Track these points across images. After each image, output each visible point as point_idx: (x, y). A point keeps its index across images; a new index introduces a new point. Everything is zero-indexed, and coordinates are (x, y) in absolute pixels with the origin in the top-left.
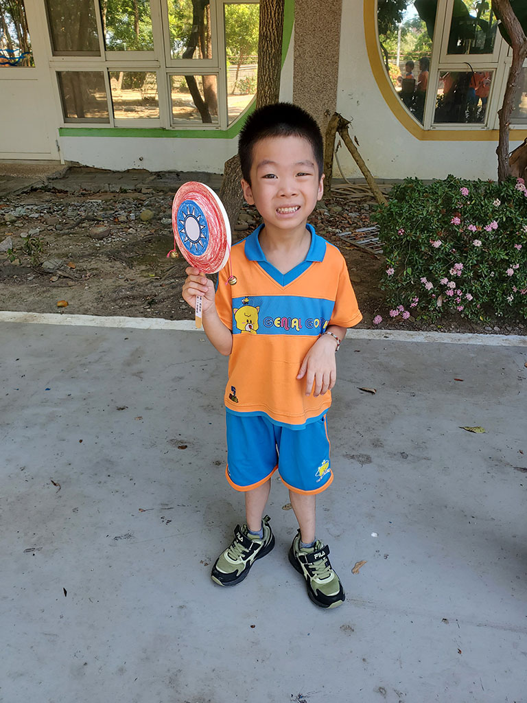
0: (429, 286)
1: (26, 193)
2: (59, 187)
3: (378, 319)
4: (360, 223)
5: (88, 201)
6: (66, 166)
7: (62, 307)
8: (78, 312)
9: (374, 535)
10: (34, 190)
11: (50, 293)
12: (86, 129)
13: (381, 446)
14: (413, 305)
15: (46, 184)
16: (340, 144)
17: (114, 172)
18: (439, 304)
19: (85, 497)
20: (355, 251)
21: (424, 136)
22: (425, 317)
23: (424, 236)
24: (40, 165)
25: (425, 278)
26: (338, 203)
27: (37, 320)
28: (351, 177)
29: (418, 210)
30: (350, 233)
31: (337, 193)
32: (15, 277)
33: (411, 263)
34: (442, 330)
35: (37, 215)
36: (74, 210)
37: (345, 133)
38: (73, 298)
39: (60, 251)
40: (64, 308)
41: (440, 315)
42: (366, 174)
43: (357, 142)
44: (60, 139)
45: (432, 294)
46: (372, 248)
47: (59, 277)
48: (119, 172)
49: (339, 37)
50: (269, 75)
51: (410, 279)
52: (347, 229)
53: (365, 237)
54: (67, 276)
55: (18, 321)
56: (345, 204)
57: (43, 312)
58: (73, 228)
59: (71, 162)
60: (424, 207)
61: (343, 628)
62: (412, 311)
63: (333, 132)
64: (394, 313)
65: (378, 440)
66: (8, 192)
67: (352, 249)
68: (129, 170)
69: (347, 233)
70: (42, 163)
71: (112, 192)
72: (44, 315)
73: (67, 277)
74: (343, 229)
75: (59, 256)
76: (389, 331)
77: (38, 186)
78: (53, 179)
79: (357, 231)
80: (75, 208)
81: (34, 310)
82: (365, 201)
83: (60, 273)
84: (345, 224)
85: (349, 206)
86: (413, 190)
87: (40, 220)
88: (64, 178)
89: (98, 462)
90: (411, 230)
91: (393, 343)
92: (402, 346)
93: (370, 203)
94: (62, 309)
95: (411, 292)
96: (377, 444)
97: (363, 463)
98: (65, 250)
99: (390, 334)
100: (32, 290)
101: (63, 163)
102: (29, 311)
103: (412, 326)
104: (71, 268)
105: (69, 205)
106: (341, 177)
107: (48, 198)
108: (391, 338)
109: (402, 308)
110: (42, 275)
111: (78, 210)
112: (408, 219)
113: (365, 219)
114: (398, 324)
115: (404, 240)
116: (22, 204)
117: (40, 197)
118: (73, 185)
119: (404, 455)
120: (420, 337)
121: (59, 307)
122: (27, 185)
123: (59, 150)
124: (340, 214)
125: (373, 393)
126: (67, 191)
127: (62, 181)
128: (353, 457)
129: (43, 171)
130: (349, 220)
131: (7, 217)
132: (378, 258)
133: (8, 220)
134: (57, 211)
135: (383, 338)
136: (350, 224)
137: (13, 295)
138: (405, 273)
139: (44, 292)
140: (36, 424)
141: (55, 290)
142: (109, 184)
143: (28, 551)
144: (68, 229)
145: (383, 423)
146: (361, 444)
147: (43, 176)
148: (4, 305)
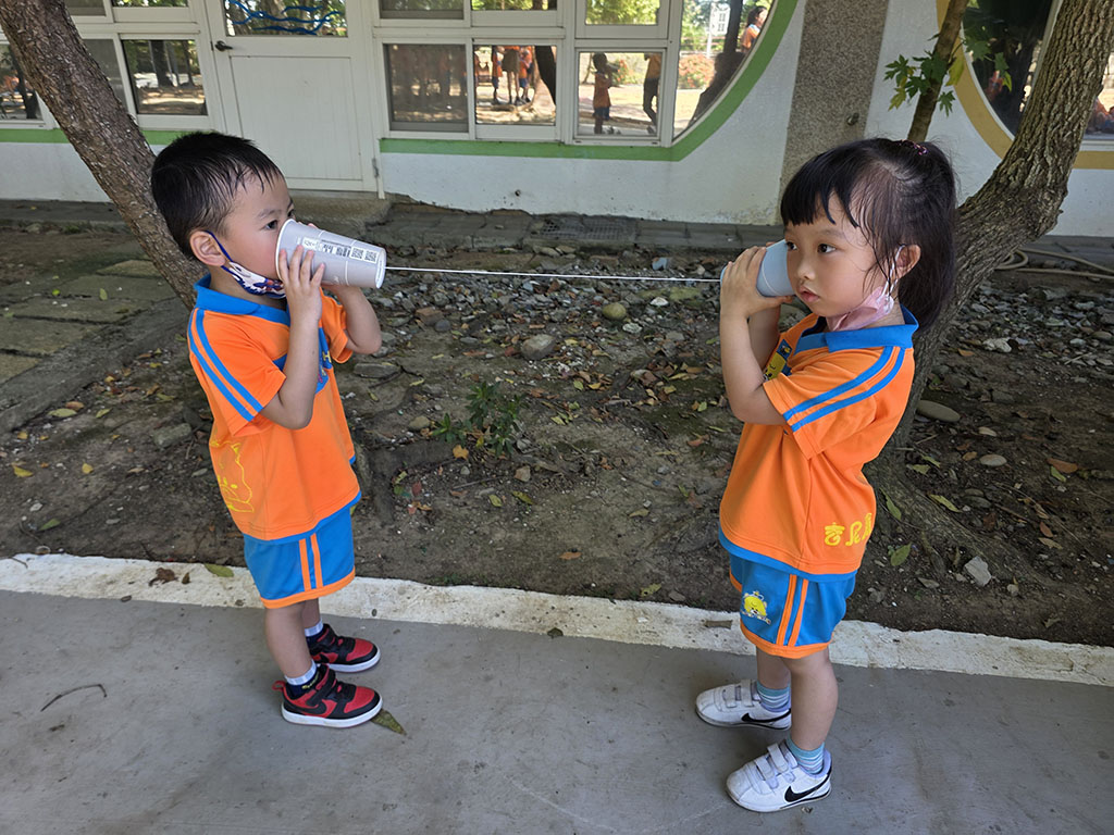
6: (388, 203)
15: (363, 233)
24: (346, 201)
44: (379, 156)
47: (536, 472)
59: (397, 195)
71: (480, 251)
101: (382, 196)
123: (377, 175)
147: (359, 220)
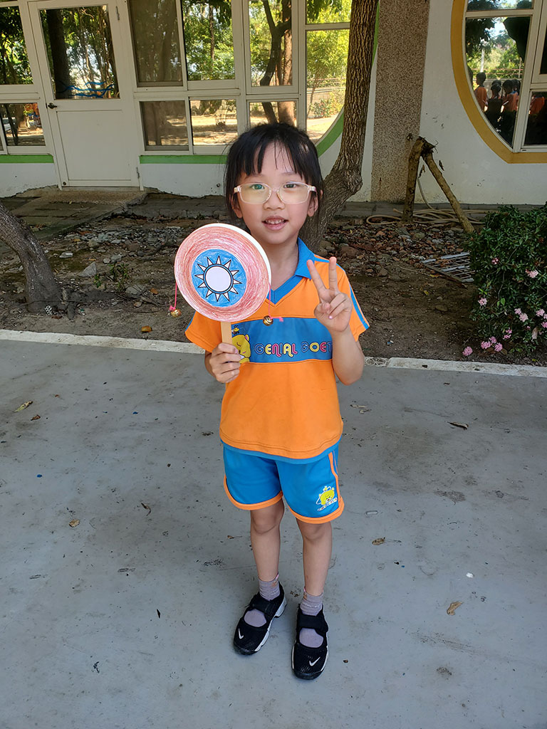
0: (524, 317)
1: (107, 219)
2: (138, 213)
3: (468, 351)
4: (445, 250)
5: (167, 227)
6: (145, 193)
7: (146, 332)
8: (162, 338)
9: (469, 575)
10: (114, 216)
11: (134, 319)
12: (166, 156)
13: (475, 483)
14: (506, 337)
15: (126, 210)
16: (423, 168)
17: (192, 198)
18: (534, 336)
19: (174, 521)
20: (440, 279)
21: (514, 158)
22: (519, 350)
23: (519, 266)
24: (121, 192)
25: (519, 309)
26: (421, 229)
27: (122, 344)
28: (434, 202)
29: (514, 239)
30: (435, 260)
31: (419, 218)
32: (100, 302)
33: (505, 294)
34: (537, 363)
35: (118, 241)
36: (153, 236)
37: (429, 157)
38: (157, 323)
39: (142, 277)
40: (147, 334)
41: (535, 348)
42: (451, 199)
43: (441, 167)
44: (140, 166)
45: (526, 326)
46: (458, 276)
47: (143, 303)
48: (196, 198)
49: (424, 60)
50: (357, 102)
51: (503, 309)
52: (431, 256)
53: (451, 264)
54: (150, 301)
55: (104, 345)
56: (428, 230)
57: (128, 337)
58: (154, 254)
59: (150, 188)
60: (520, 236)
61: (440, 671)
62: (504, 343)
63: (417, 156)
64: (485, 345)
65: (471, 478)
66: (91, 218)
67: (437, 276)
68: (206, 196)
69: (432, 260)
70: (122, 190)
71: (190, 219)
72: (129, 340)
73: (151, 303)
74: (427, 255)
75: (142, 282)
76: (480, 364)
77: (118, 213)
78: (132, 206)
79: (442, 258)
80: (155, 234)
81: (119, 335)
82: (449, 227)
83: (144, 299)
84: (428, 250)
85: (432, 232)
86: (508, 218)
87: (122, 246)
88: (143, 204)
89: (186, 487)
90: (506, 260)
91: (485, 376)
92: (494, 379)
93: (455, 229)
94: (146, 334)
95: (504, 323)
96: (470, 481)
97: (455, 500)
98: (146, 276)
99: (482, 367)
100: (117, 315)
101: (142, 189)
102: (114, 336)
103: (503, 359)
104: (154, 294)
105: (150, 231)
106: (423, 202)
107: (128, 224)
108: (482, 370)
109: (494, 340)
110: (126, 300)
111: (158, 236)
112: (502, 248)
113: (450, 245)
114: (490, 356)
115: (499, 270)
116: (104, 230)
117: (121, 224)
118: (151, 211)
119: (499, 494)
120: (513, 370)
121: (143, 332)
122: (108, 211)
123: (139, 177)
124: (423, 240)
125: (464, 428)
126: (146, 217)
127: (140, 207)
128: (445, 494)
129: (123, 198)
130: (433, 247)
131: (90, 243)
132: (466, 286)
133: (92, 246)
134: (138, 237)
135: (473, 370)
136: (434, 251)
137: (98, 320)
138: (498, 304)
139: (128, 317)
140: (124, 447)
141: (138, 315)
142: (187, 211)
143: (122, 570)
144: (149, 255)
145: (476, 460)
146: (454, 480)
147: (123, 202)
148: (90, 329)
